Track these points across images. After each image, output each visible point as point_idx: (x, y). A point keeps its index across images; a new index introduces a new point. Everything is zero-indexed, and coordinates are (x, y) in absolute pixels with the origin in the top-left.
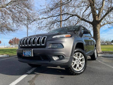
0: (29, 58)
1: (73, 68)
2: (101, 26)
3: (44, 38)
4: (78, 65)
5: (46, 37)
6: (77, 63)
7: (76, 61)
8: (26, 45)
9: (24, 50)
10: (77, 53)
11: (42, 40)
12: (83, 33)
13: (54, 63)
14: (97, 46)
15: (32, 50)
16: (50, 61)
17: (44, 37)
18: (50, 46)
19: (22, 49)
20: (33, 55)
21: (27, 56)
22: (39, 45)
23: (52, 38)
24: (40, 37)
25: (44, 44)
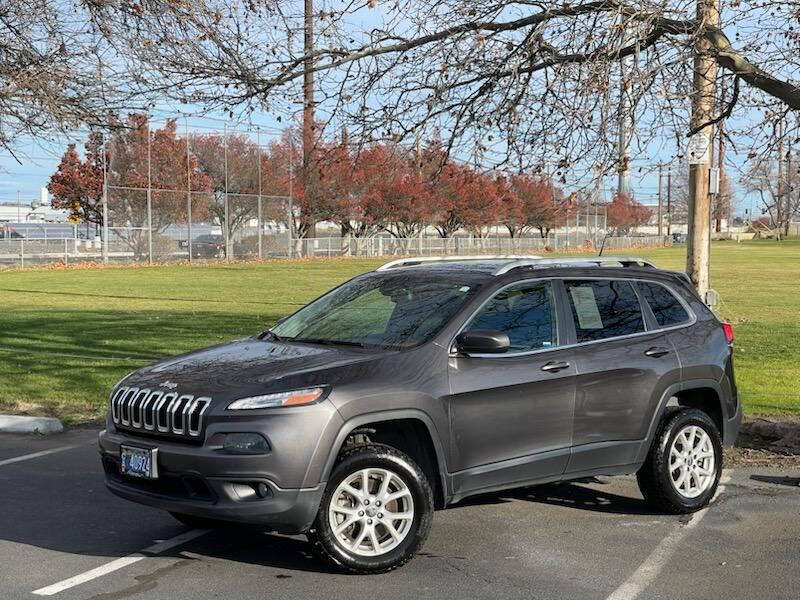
0: (143, 483)
3: (201, 404)
4: (369, 530)
5: (209, 400)
9: (127, 449)
10: (366, 473)
11: (193, 415)
13: (229, 509)
15: (155, 450)
17: (199, 402)
18: (217, 445)
20: (159, 474)
21: (137, 475)
23: (227, 409)
24: (188, 400)
25: (196, 430)
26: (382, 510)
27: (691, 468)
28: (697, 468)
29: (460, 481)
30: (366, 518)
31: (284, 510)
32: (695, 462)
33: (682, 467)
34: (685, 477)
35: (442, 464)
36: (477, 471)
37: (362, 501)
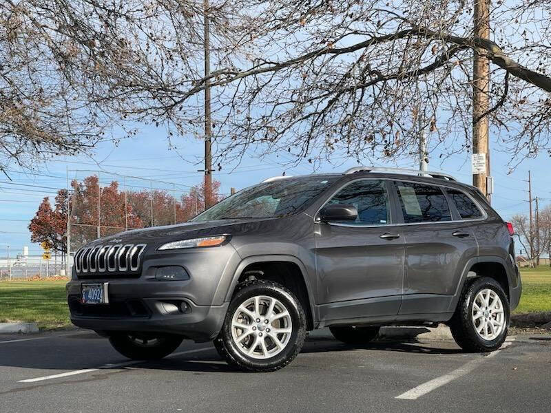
0: (98, 309)
1: (240, 346)
3: (139, 249)
4: (260, 340)
5: (145, 246)
7: (254, 324)
8: (93, 271)
9: (86, 286)
10: (257, 298)
11: (133, 257)
13: (160, 321)
15: (106, 284)
16: (150, 318)
17: (138, 247)
18: (151, 275)
19: (79, 283)
20: (109, 300)
21: (93, 303)
22: (124, 270)
23: (157, 250)
24: (129, 247)
25: (136, 266)
26: (269, 326)
27: (488, 319)
28: (492, 319)
29: (324, 312)
30: (257, 332)
31: (198, 321)
32: (490, 315)
33: (481, 317)
34: (484, 325)
35: (312, 297)
36: (335, 306)
37: (255, 319)
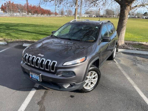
1: (84, 87)
2: (131, 9)
4: (90, 84)
6: (89, 82)
7: (88, 80)
8: (32, 65)
12: (101, 42)
14: (120, 36)
15: (41, 75)
17: (53, 62)
20: (42, 80)
21: (35, 80)
22: (48, 70)
23: (63, 65)
24: (49, 61)
25: (53, 70)
26: (92, 79)
